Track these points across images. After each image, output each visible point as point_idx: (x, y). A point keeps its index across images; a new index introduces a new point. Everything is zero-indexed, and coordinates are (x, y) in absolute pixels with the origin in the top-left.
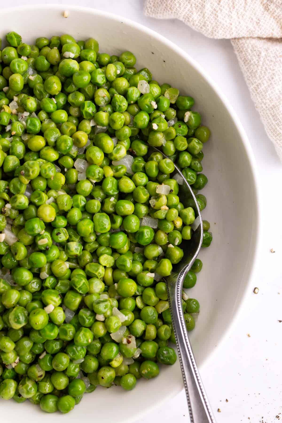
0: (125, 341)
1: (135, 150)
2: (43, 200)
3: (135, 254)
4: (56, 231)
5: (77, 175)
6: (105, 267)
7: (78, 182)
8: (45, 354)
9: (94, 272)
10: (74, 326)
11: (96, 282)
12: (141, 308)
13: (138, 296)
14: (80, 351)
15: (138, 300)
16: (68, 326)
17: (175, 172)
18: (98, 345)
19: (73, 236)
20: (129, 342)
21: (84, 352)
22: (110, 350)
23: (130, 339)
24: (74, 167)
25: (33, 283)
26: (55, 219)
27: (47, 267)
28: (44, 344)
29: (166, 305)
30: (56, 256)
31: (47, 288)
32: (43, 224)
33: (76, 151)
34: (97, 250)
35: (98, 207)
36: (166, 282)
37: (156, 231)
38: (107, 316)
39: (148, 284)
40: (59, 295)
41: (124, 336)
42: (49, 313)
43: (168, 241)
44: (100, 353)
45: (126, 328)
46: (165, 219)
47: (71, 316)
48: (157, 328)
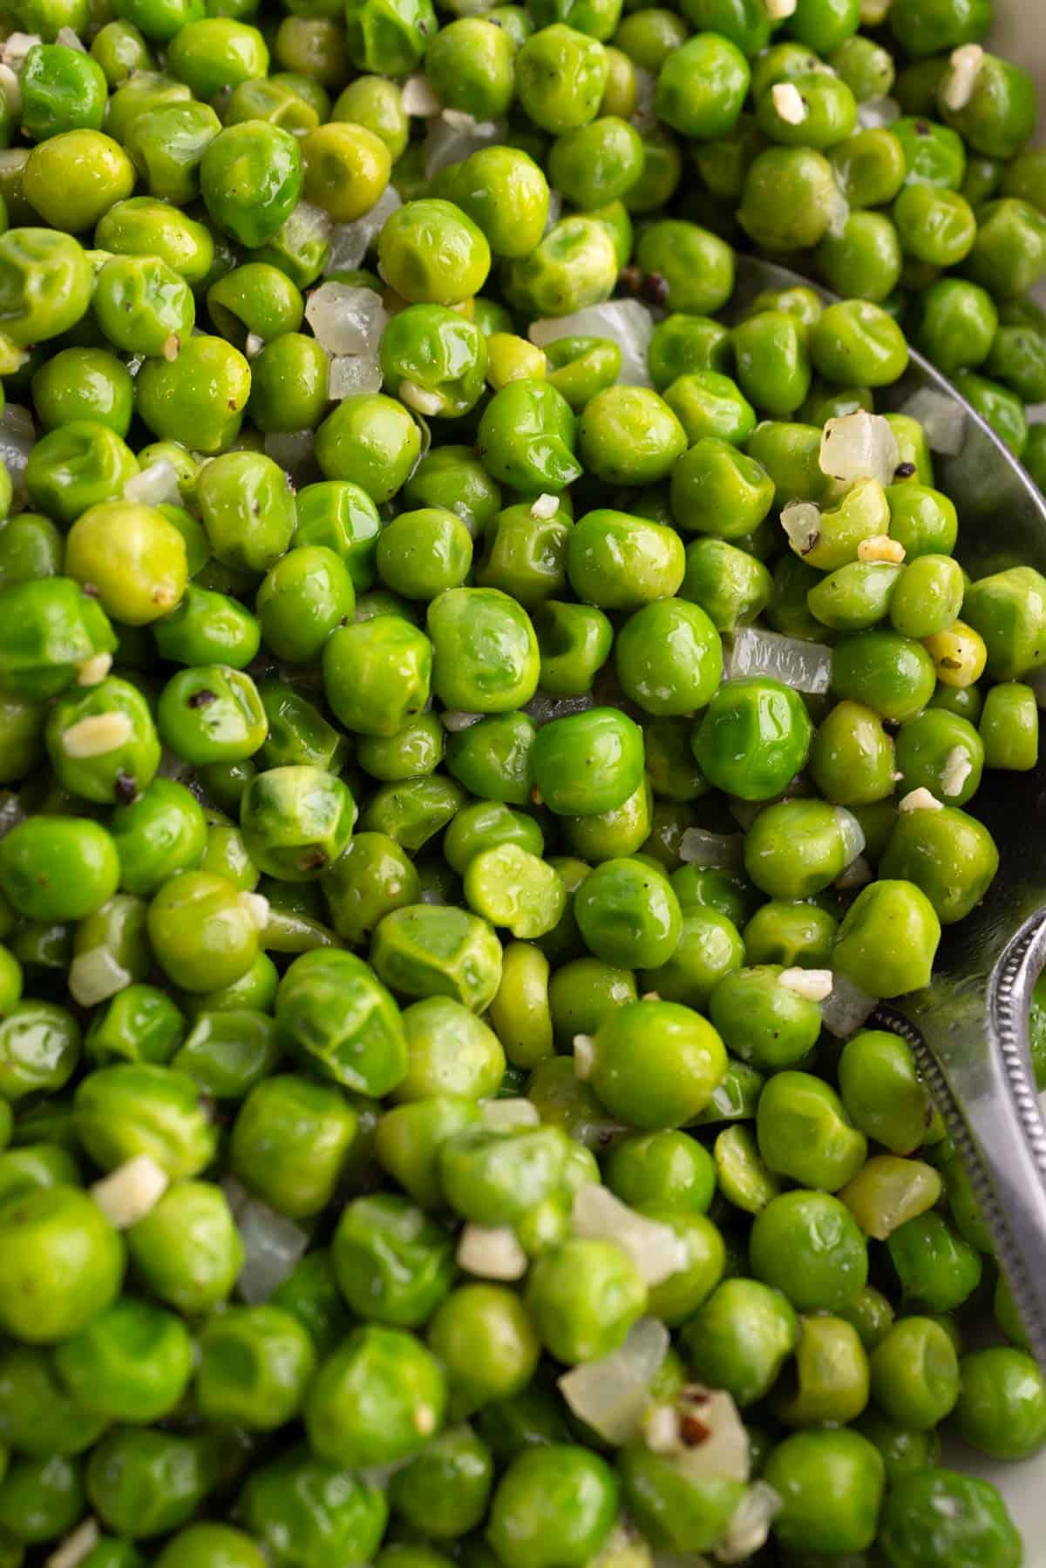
0: (663, 1429)
1: (661, 269)
2: (105, 472)
3: (687, 874)
4: (185, 684)
5: (325, 369)
6: (505, 936)
7: (329, 408)
8: (87, 1537)
9: (435, 961)
10: (302, 1320)
11: (450, 1025)
12: (753, 1208)
13: (726, 1124)
14: (347, 1506)
15: (731, 1149)
16: (261, 1317)
17: (911, 380)
18: (474, 1466)
19: (295, 731)
20: (692, 1434)
21: (369, 1517)
22: (561, 1495)
23: (702, 1414)
24: (305, 329)
25: (23, 1028)
26: (185, 601)
27: (117, 919)
28: (82, 1461)
29: (923, 1184)
30: (184, 852)
31: (117, 1058)
32: (105, 622)
33: (318, 235)
34: (450, 833)
35: (455, 551)
36: (905, 1028)
37: (819, 710)
38: (536, 1245)
39: (792, 1040)
40: (202, 1098)
41: (656, 1394)
42: (124, 1219)
43: (899, 776)
44: (485, 1520)
45: (664, 1337)
46: (886, 625)
47: (282, 1252)
48: (871, 1344)
